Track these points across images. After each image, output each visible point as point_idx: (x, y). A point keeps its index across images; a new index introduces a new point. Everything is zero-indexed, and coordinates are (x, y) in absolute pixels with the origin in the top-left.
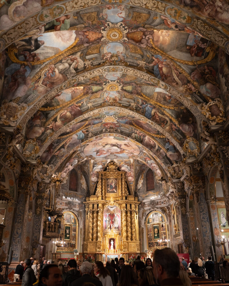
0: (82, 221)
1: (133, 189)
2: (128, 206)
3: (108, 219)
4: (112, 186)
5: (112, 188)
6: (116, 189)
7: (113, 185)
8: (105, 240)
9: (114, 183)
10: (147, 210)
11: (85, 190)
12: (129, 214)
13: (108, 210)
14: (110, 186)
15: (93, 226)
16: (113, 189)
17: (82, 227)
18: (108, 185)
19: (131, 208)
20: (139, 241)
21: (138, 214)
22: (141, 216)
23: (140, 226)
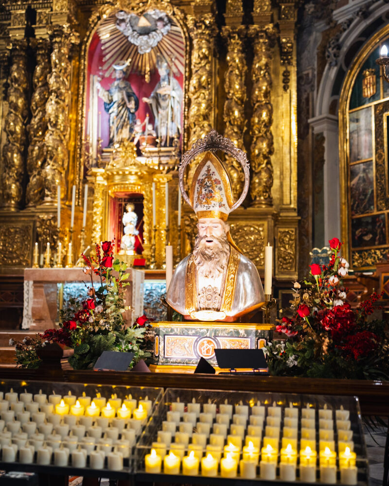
2: (235, 5)
3: (117, 96)
8: (91, 207)
10: (350, 21)
12: (235, 57)
13: (126, 49)
15: (25, 133)
19: (248, 19)
20: (295, 214)
21: (294, 63)
22: (313, 69)
23: (307, 126)
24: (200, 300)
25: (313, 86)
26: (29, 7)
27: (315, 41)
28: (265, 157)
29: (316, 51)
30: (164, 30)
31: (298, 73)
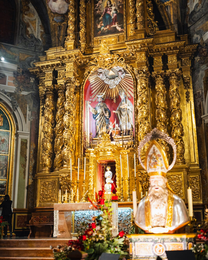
0: (28, 122)
1: (174, 15)
2: (158, 61)
3: (99, 111)
4: (111, 17)
5: (108, 20)
6: (121, 23)
7: (112, 13)
8: (88, 169)
9: (113, 8)
11: (37, 40)
12: (160, 86)
13: (103, 87)
14: (104, 17)
16: (111, 24)
17: (28, 137)
18: (97, 17)
19: (165, 67)
20: (198, 167)
21: (191, 87)
22: (202, 90)
23: (201, 119)
24: (154, 221)
25: (202, 98)
26: (54, 70)
27: (202, 75)
28: (179, 137)
29: (202, 80)
30: (122, 76)
31: (194, 92)
